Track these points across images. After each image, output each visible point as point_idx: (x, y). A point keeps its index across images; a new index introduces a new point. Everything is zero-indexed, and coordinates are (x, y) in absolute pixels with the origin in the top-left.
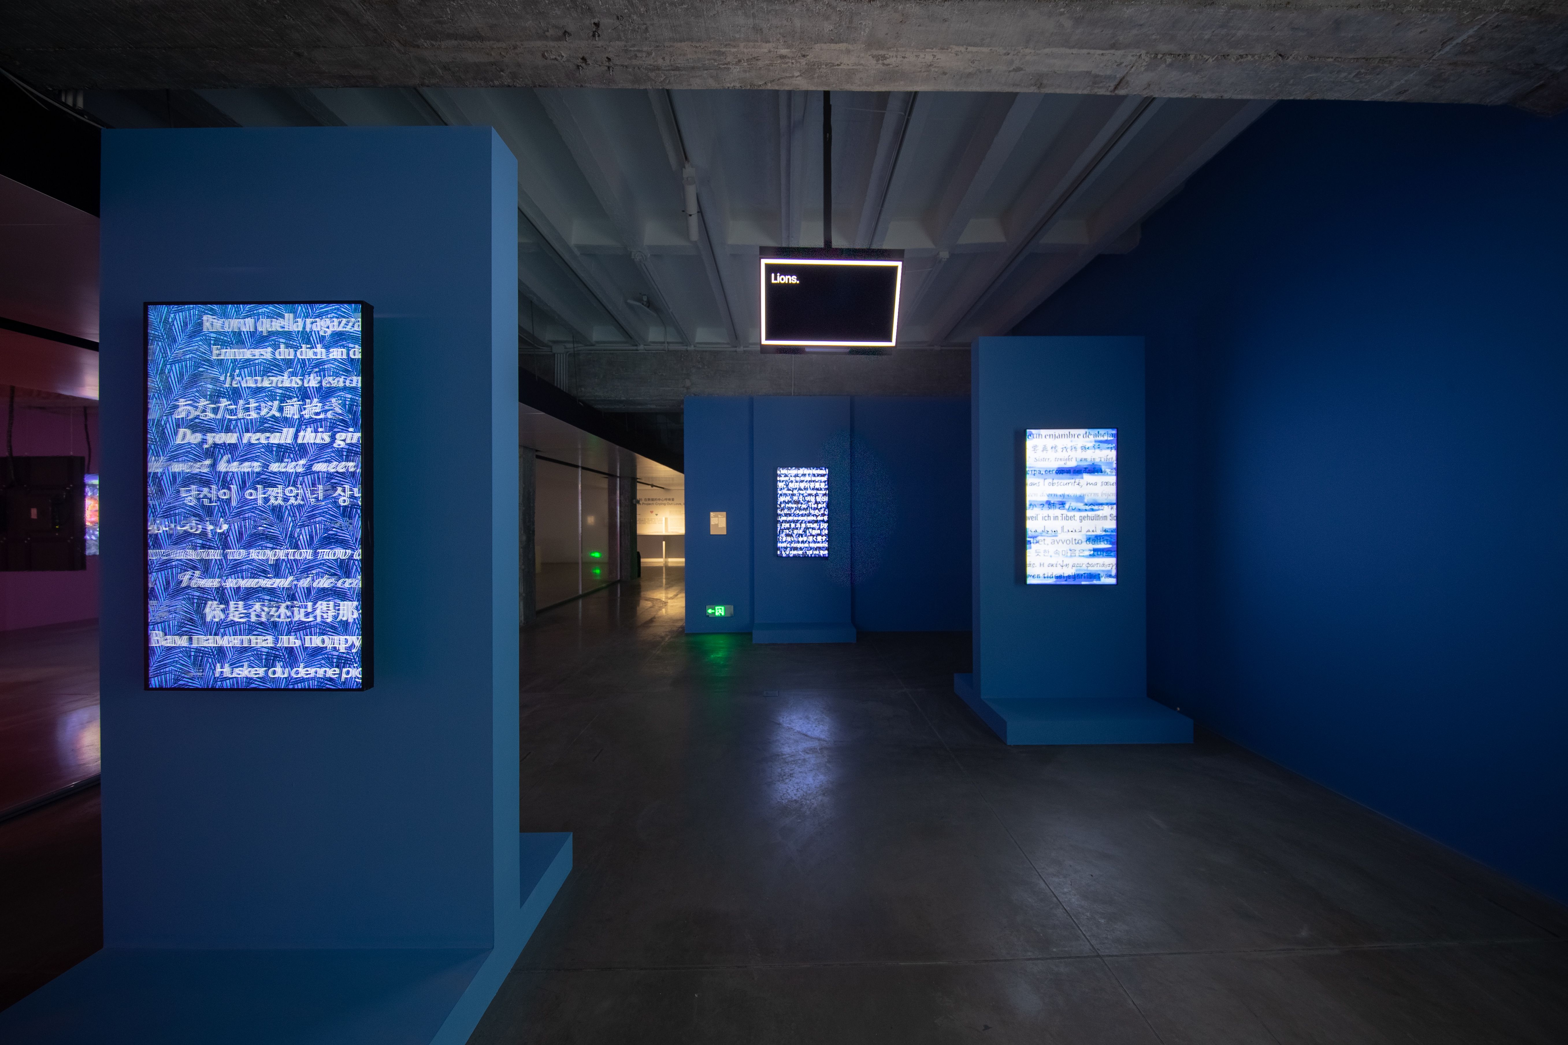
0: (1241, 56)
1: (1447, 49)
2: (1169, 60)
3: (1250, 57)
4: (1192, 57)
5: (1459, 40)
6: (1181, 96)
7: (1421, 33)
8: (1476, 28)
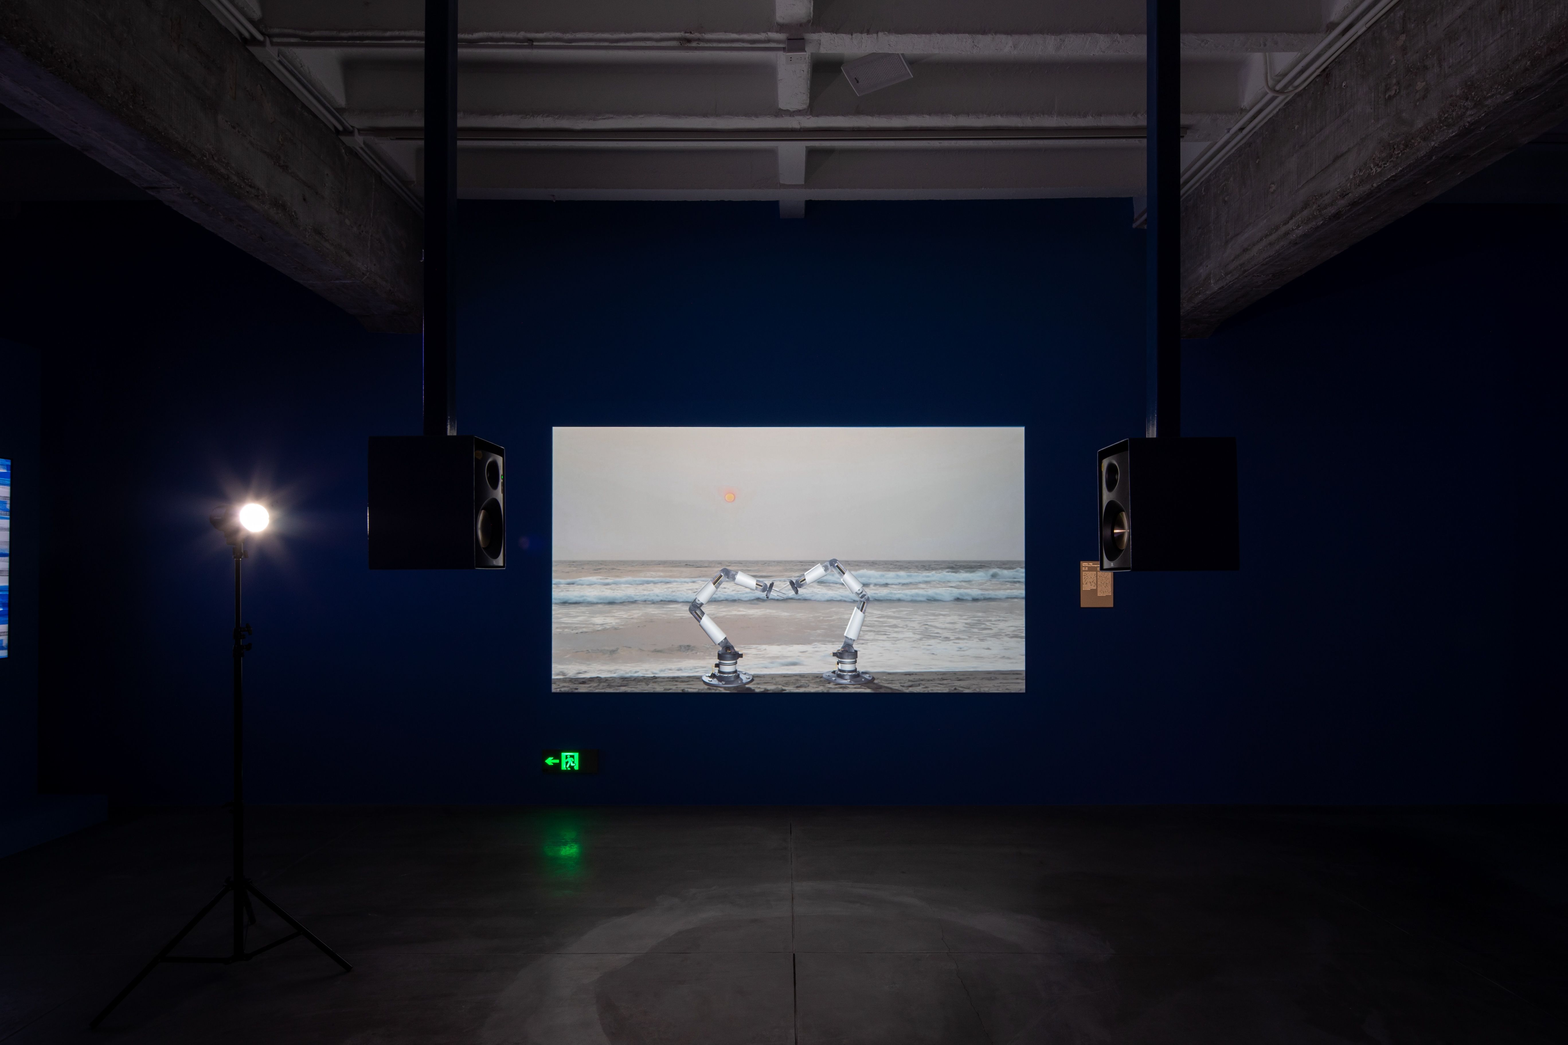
0: (241, 226)
1: (337, 282)
2: (196, 201)
3: (245, 229)
4: (211, 208)
5: (343, 282)
6: (192, 219)
7: (330, 270)
8: (351, 281)
